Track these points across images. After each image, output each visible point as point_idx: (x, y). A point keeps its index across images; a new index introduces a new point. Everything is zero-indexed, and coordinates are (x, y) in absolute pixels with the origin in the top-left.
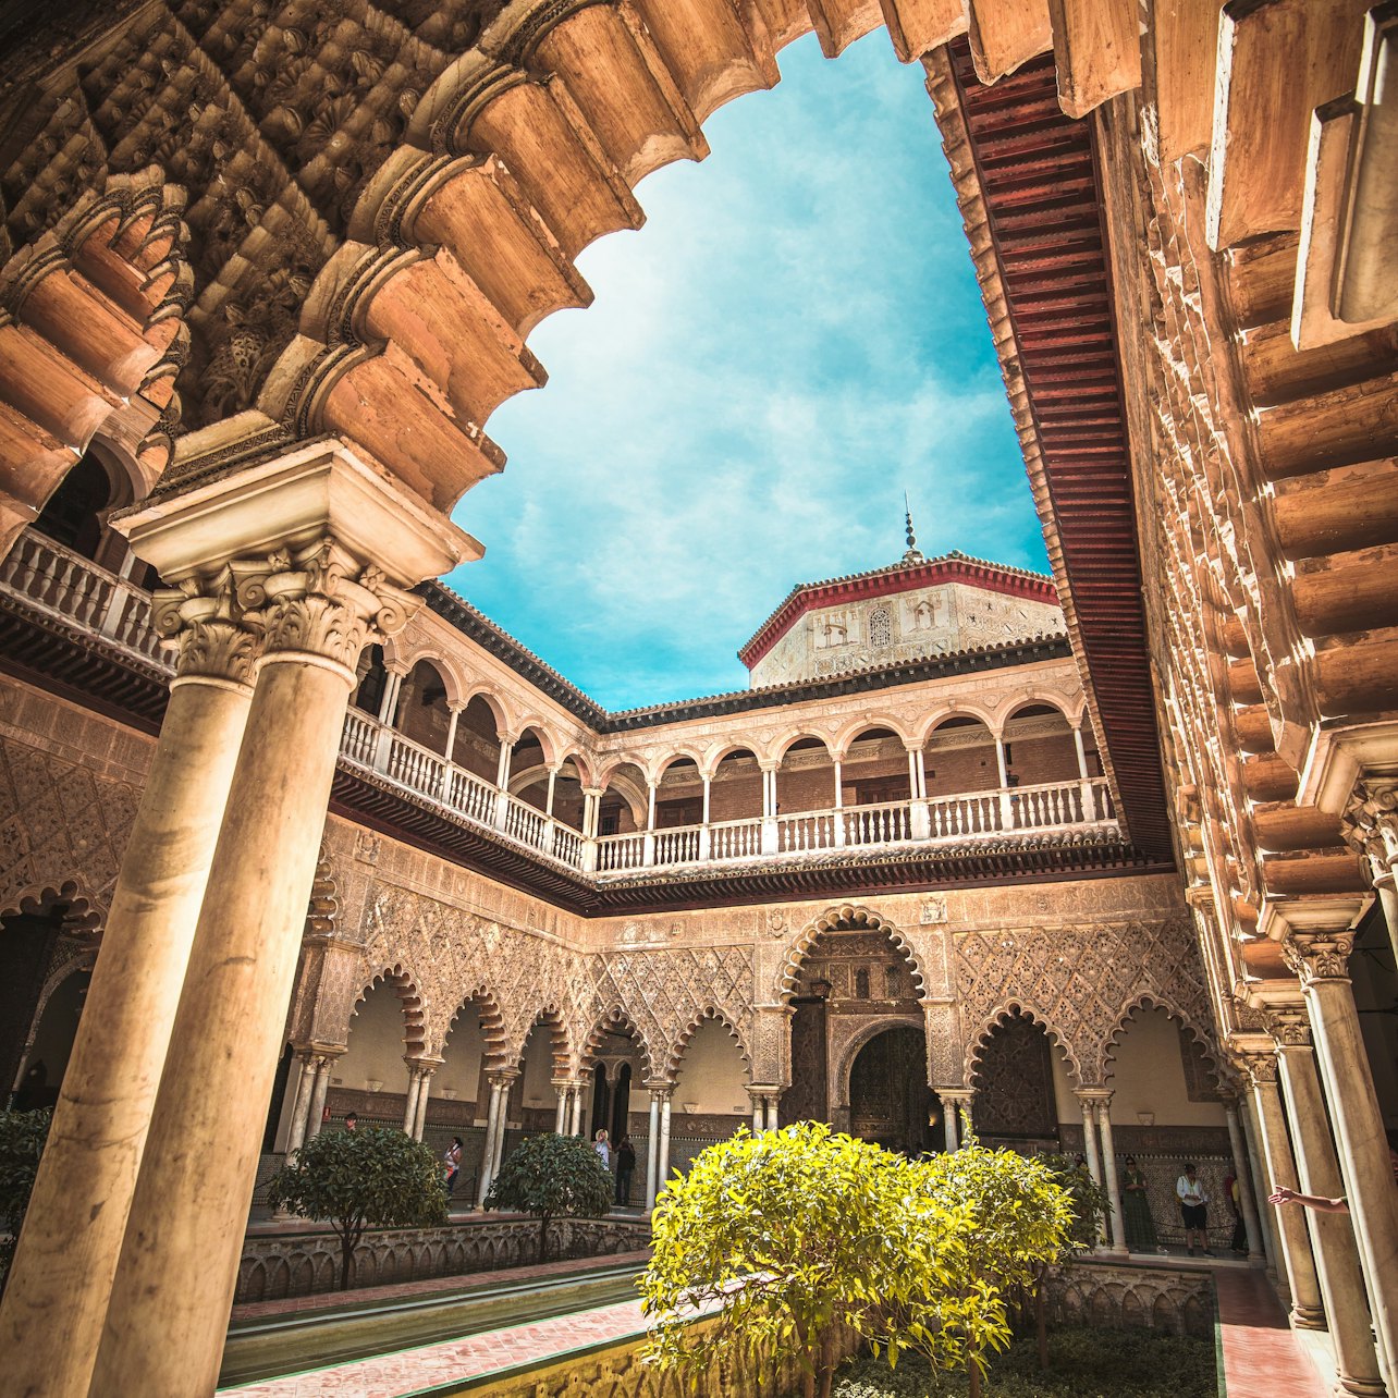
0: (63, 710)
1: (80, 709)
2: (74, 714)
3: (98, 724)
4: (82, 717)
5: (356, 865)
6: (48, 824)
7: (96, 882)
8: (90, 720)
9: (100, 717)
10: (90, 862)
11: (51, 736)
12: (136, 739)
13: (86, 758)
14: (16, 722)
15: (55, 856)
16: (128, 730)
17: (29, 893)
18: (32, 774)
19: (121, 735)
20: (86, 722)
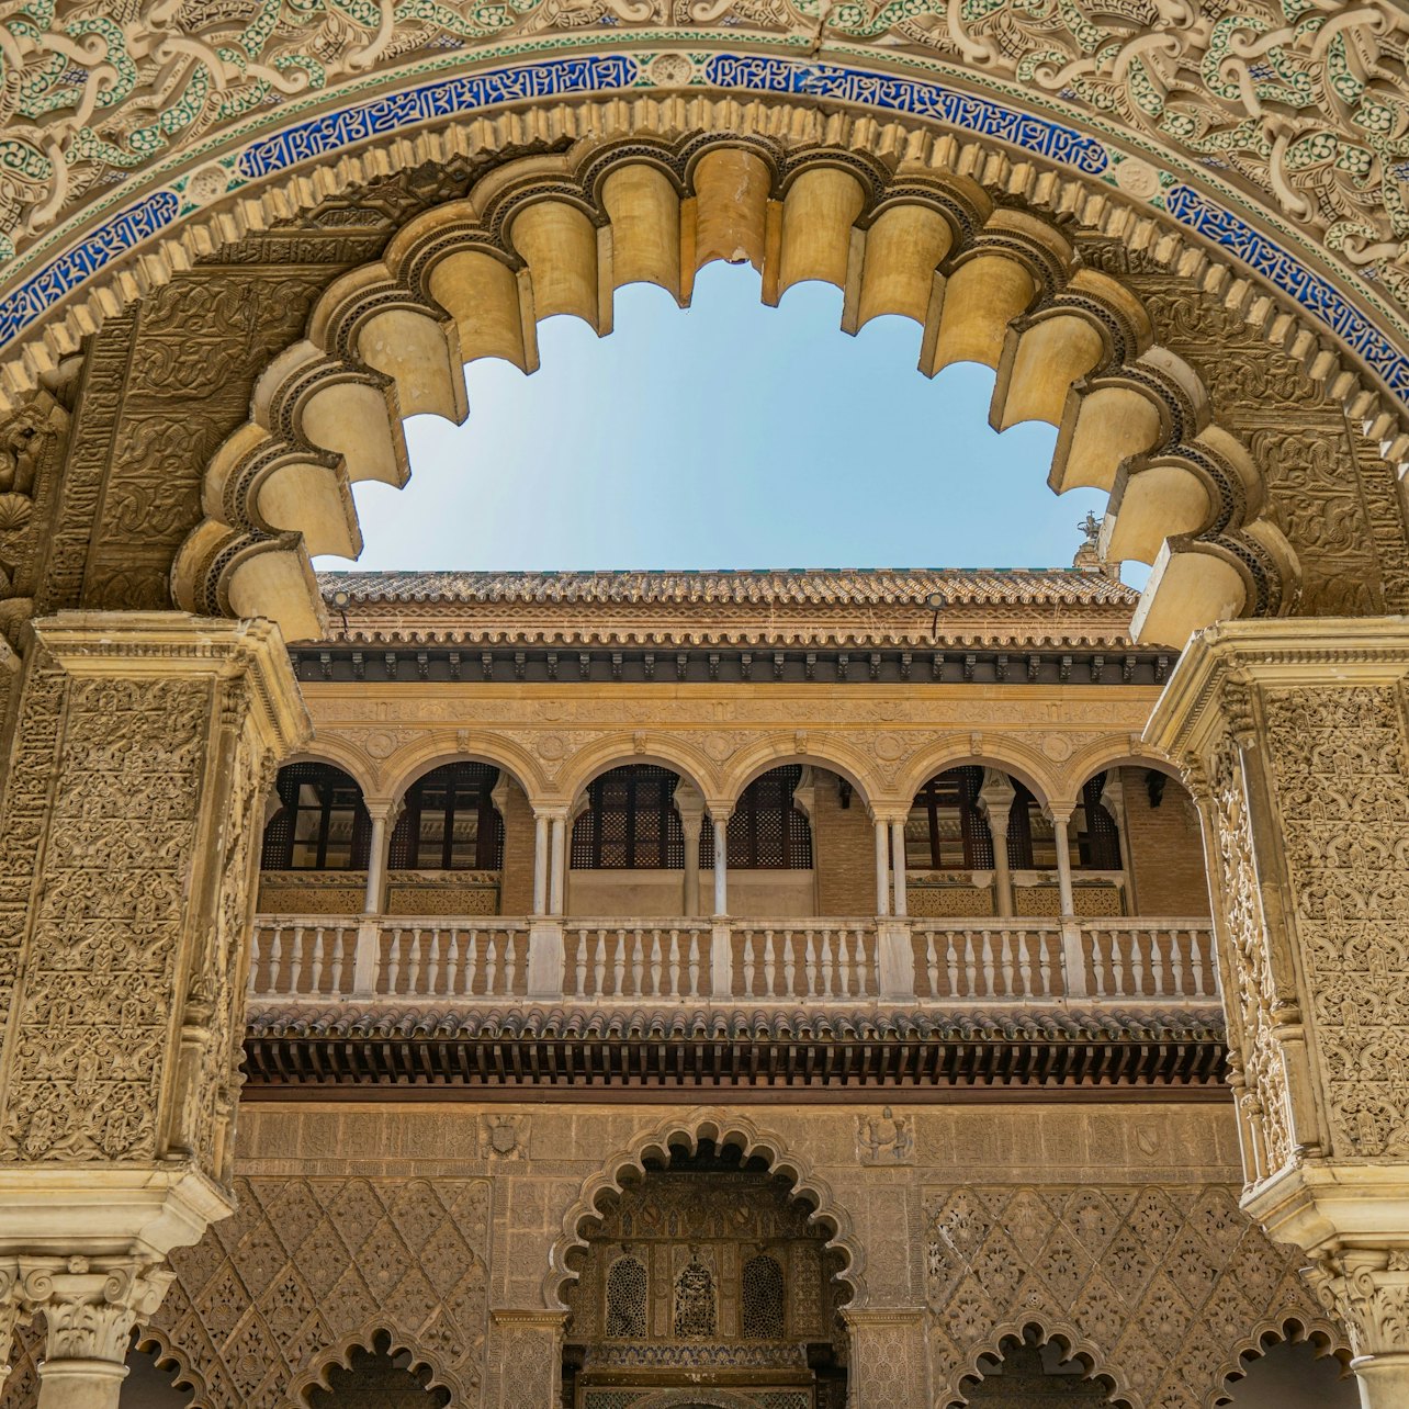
0: (308, 1116)
1: (329, 1107)
2: (322, 1116)
3: (357, 1117)
4: (334, 1116)
5: (870, 1176)
6: (332, 1263)
7: (414, 1321)
8: (346, 1115)
9: (358, 1107)
10: (398, 1297)
11: (299, 1154)
12: (415, 1115)
13: (354, 1166)
14: (254, 1153)
15: (351, 1302)
16: (400, 1108)
17: (329, 1358)
18: (296, 1208)
19: (392, 1118)
20: (342, 1119)
